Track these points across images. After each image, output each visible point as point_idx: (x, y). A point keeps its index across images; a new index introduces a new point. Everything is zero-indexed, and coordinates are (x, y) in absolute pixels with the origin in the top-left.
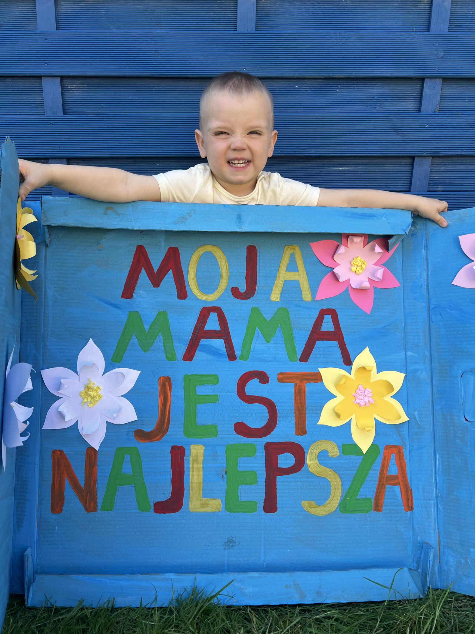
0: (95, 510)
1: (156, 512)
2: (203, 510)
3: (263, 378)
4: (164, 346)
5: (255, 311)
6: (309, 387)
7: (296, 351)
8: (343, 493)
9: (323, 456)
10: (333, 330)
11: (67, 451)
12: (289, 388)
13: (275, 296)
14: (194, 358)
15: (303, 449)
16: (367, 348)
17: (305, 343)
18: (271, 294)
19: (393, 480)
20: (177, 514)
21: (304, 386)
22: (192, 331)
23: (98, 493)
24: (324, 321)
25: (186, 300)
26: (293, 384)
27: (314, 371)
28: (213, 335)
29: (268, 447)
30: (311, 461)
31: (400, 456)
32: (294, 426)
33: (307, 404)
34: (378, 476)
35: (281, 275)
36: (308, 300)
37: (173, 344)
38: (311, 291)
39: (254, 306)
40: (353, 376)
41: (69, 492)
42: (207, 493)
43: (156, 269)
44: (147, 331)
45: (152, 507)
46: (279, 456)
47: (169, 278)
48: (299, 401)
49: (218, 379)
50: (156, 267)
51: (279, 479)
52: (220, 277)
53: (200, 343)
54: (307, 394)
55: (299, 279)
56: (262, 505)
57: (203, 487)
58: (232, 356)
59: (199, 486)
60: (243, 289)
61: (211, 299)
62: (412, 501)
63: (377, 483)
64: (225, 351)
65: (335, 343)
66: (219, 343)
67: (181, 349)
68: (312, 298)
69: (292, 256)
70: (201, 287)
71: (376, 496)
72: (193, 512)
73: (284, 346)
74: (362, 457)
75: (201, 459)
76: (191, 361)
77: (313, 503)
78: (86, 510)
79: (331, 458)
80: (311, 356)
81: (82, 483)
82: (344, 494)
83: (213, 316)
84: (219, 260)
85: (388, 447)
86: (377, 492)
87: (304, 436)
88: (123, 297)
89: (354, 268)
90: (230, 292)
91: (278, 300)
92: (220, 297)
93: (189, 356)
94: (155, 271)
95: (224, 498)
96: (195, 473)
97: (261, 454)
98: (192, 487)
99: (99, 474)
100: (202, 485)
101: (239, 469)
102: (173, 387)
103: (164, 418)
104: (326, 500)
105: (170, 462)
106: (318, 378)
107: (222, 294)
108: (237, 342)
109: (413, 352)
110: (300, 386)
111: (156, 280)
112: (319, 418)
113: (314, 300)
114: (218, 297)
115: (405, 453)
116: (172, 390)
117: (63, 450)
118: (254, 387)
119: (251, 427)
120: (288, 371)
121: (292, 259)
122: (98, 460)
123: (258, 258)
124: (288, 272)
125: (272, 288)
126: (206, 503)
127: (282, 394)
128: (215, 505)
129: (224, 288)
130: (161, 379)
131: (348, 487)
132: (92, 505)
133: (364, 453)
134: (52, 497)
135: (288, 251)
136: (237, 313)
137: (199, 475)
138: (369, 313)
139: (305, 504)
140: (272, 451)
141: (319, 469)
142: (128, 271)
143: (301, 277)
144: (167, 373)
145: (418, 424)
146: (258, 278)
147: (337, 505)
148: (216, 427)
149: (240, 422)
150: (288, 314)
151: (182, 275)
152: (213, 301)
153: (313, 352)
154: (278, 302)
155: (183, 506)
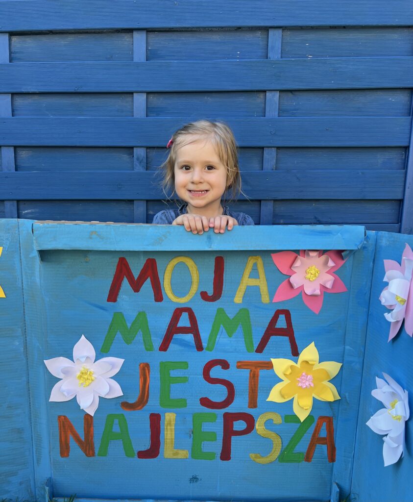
0: (93, 455)
1: (139, 458)
2: (175, 457)
3: (225, 365)
4: (144, 340)
5: (221, 311)
6: (262, 373)
7: (253, 344)
8: (282, 448)
10: (285, 327)
11: (69, 417)
12: (246, 373)
13: (238, 299)
14: (168, 349)
15: (253, 418)
16: (313, 343)
17: (261, 337)
18: (234, 297)
20: (155, 459)
21: (258, 372)
22: (167, 327)
23: (95, 445)
24: (279, 319)
25: (162, 302)
26: (249, 370)
27: (266, 360)
28: (184, 330)
29: (226, 415)
30: (259, 426)
31: (330, 424)
32: (248, 401)
33: (259, 386)
34: (311, 437)
35: (244, 282)
36: (266, 302)
37: (150, 337)
38: (269, 294)
39: (220, 307)
40: (298, 365)
41: (73, 444)
42: (178, 446)
43: (136, 277)
44: (129, 327)
45: (136, 454)
47: (147, 285)
48: (253, 383)
49: (188, 364)
50: (136, 274)
51: (233, 438)
52: (192, 282)
53: (174, 337)
54: (259, 378)
55: (259, 285)
56: (220, 455)
57: (175, 442)
58: (200, 347)
59: (172, 441)
60: (210, 293)
61: (183, 301)
62: (335, 456)
63: (309, 442)
64: (194, 342)
65: (287, 338)
66: (189, 337)
67: (158, 342)
68: (270, 300)
69: (255, 265)
70: (174, 292)
71: (308, 451)
72: (167, 458)
73: (244, 339)
74: (300, 424)
75: (173, 423)
76: (166, 351)
77: (258, 455)
78: (87, 455)
79: (275, 425)
80: (265, 348)
81: (82, 438)
82: (283, 450)
83: (185, 316)
84: (190, 269)
85: (322, 418)
86: (309, 448)
87: (255, 409)
88: (109, 300)
89: (309, 276)
90: (200, 295)
92: (191, 299)
93: (164, 347)
94: (136, 278)
95: (191, 450)
96: (169, 432)
97: (220, 421)
98: (166, 441)
99: (94, 432)
100: (174, 440)
101: (202, 429)
102: (151, 370)
103: (145, 394)
104: (269, 453)
105: (149, 425)
106: (269, 366)
107: (193, 297)
108: (204, 335)
109: (351, 347)
110: (254, 372)
111: (136, 286)
112: (268, 396)
113: (271, 303)
114: (189, 299)
115: (334, 422)
116: (150, 376)
117: (67, 416)
118: (216, 372)
119: (214, 401)
120: (246, 360)
121: (255, 268)
122: (94, 423)
123: (225, 267)
124: (250, 279)
125: (236, 292)
126: (177, 453)
127: (239, 378)
128: (183, 454)
129: (195, 292)
130: (142, 365)
131: (287, 444)
132: (91, 452)
133: (302, 422)
134: (60, 446)
135: (251, 261)
136: (205, 313)
137: (171, 434)
138: (317, 314)
139: (252, 455)
140: (229, 419)
141: (265, 432)
142: (112, 279)
143: (262, 283)
144: (147, 360)
145: (347, 403)
146: (224, 284)
147: (277, 457)
148: (185, 400)
149: (204, 397)
150: (249, 314)
151: (159, 281)
152: (185, 303)
153: (267, 345)
154: (240, 304)
155: (160, 454)
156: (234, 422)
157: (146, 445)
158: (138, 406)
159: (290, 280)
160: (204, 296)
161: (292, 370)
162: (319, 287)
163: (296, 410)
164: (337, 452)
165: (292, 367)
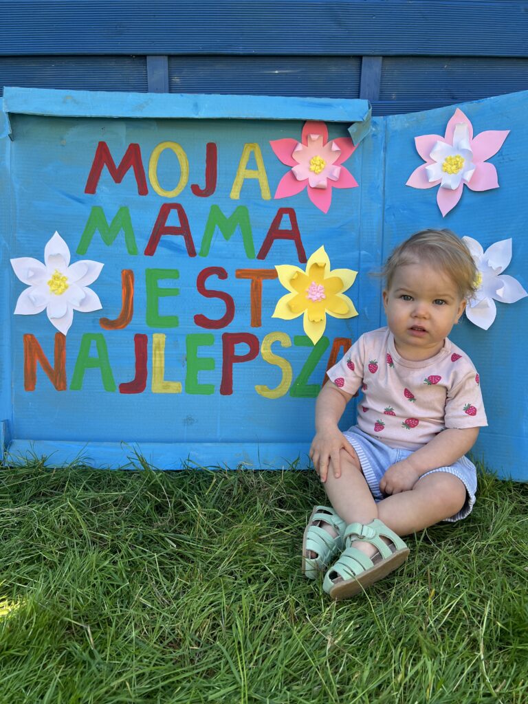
0: (65, 389)
1: (121, 392)
2: (164, 391)
3: (222, 274)
4: (126, 241)
5: (215, 209)
6: (266, 283)
7: (253, 249)
8: (293, 379)
10: (290, 229)
11: (37, 336)
12: (246, 284)
13: (235, 194)
14: (155, 253)
15: (257, 339)
16: (323, 247)
17: (263, 241)
18: (230, 192)
20: (140, 394)
21: (260, 282)
22: (153, 227)
23: (67, 374)
24: (283, 220)
25: (148, 196)
26: (250, 280)
27: (270, 268)
28: (173, 231)
29: (226, 337)
30: (265, 350)
32: (250, 318)
33: (262, 299)
34: (327, 365)
35: (241, 173)
36: (267, 198)
37: (134, 238)
38: (270, 189)
39: (214, 203)
40: (307, 273)
41: (40, 372)
42: (169, 377)
43: (117, 165)
44: (109, 225)
45: (118, 388)
46: (236, 346)
47: (130, 174)
48: (255, 296)
49: (178, 273)
50: (117, 160)
51: (235, 365)
52: (180, 174)
53: (161, 239)
54: (263, 290)
55: (259, 177)
56: (219, 389)
57: (165, 372)
58: (192, 252)
59: (161, 370)
60: (203, 186)
61: (171, 195)
64: (185, 247)
65: (292, 242)
66: (180, 240)
67: (143, 244)
68: (271, 196)
69: (252, 155)
70: (161, 184)
72: (155, 394)
73: (243, 243)
74: (312, 347)
75: (163, 346)
76: (152, 255)
77: (266, 387)
78: (57, 388)
79: (284, 348)
80: (268, 254)
81: (52, 365)
82: (295, 380)
83: (174, 213)
84: (179, 158)
85: (338, 340)
87: (258, 328)
88: (86, 192)
89: (313, 168)
90: (190, 189)
91: (238, 198)
92: (180, 194)
93: (150, 251)
94: (117, 167)
95: (184, 382)
96: (157, 359)
97: (219, 345)
98: (154, 371)
99: (67, 357)
100: (164, 369)
101: (198, 356)
102: (135, 279)
103: (128, 308)
104: (278, 385)
105: (134, 348)
106: (274, 274)
107: (183, 191)
108: (197, 238)
109: (366, 251)
110: (257, 282)
111: (118, 176)
112: (273, 311)
113: (273, 199)
114: (178, 194)
116: (135, 283)
117: (34, 334)
118: (212, 283)
119: (210, 319)
120: (247, 268)
121: (252, 158)
122: (67, 345)
123: (218, 155)
124: (247, 171)
125: (232, 185)
126: (167, 386)
127: (239, 289)
128: (175, 387)
129: (184, 185)
130: (124, 272)
131: (298, 374)
132: (62, 385)
133: (315, 344)
134: (25, 376)
135: (247, 150)
136: (197, 209)
137: (161, 361)
138: (326, 213)
139: (258, 388)
140: (229, 341)
141: (272, 358)
142: (91, 167)
143: (261, 175)
144: (130, 266)
145: (367, 319)
146: (218, 176)
147: (287, 390)
148: (176, 317)
149: (199, 314)
150: (248, 212)
151: (143, 171)
152: (173, 198)
153: (270, 250)
154: (238, 200)
155: (146, 388)
157: (129, 376)
158: (120, 324)
159: (293, 170)
160: (195, 189)
162: (325, 181)
163: (308, 330)
165: (298, 273)
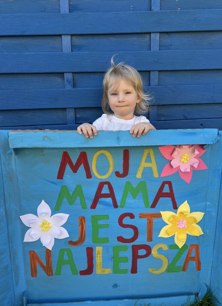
0: (52, 275)
1: (81, 274)
2: (102, 273)
3: (132, 216)
4: (81, 202)
5: (128, 183)
6: (155, 220)
7: (149, 203)
8: (168, 265)
9: (160, 250)
10: (169, 192)
11: (36, 251)
12: (145, 221)
13: (139, 176)
14: (96, 208)
15: (150, 247)
16: (186, 201)
17: (154, 198)
18: (136, 174)
19: (193, 259)
20: (91, 275)
21: (152, 220)
22: (95, 194)
23: (53, 268)
24: (165, 187)
25: (91, 179)
26: (147, 219)
27: (158, 212)
28: (106, 196)
29: (133, 247)
30: (154, 252)
31: (197, 249)
32: (147, 238)
33: (153, 228)
34: (186, 257)
35: (142, 165)
36: (156, 177)
37: (85, 200)
38: (158, 172)
39: (128, 181)
40: (177, 215)
41: (39, 268)
42: (104, 266)
44: (71, 195)
45: (79, 273)
47: (82, 168)
48: (149, 227)
49: (109, 217)
50: (74, 161)
51: (139, 260)
52: (109, 166)
53: (99, 200)
54: (153, 223)
55: (152, 166)
56: (130, 271)
57: (102, 264)
58: (116, 206)
59: (101, 264)
60: (121, 172)
61: (104, 178)
62: (200, 267)
63: (185, 260)
64: (112, 204)
65: (170, 199)
66: (109, 200)
67: (89, 203)
68: (159, 176)
69: (149, 154)
70: (98, 172)
71: (184, 265)
72: (98, 274)
73: (143, 200)
74: (179, 250)
75: (101, 252)
76: (95, 209)
77: (154, 269)
78: (48, 275)
79: (164, 251)
80: (157, 205)
81: (45, 264)
83: (106, 187)
84: (108, 158)
85: (192, 245)
86: (184, 264)
87: (151, 242)
89: (182, 160)
90: (115, 174)
92: (109, 177)
93: (93, 206)
94: (74, 164)
95: (112, 268)
96: (98, 259)
97: (130, 250)
98: (97, 264)
99: (52, 261)
100: (102, 263)
101: (119, 256)
102: (86, 221)
103: (82, 235)
104: (161, 268)
105: (86, 254)
106: (160, 216)
107: (110, 175)
108: (118, 198)
109: (210, 202)
110: (150, 220)
111: (75, 169)
112: (159, 234)
113: (159, 177)
115: (200, 248)
116: (86, 223)
117: (34, 250)
118: (127, 221)
119: (125, 238)
120: (145, 213)
121: (149, 156)
122: (52, 254)
123: (130, 156)
124: (146, 163)
125: (137, 171)
126: (104, 271)
127: (141, 224)
128: (108, 271)
129: (111, 172)
130: (80, 218)
131: (171, 262)
132: (51, 273)
133: (180, 248)
134: (31, 270)
135: (146, 152)
136: (118, 184)
137: (100, 259)
138: (189, 183)
139: (150, 270)
140: (135, 249)
141: (157, 256)
142: (59, 165)
143: (153, 165)
144: (83, 215)
145: (208, 236)
146: (130, 166)
147: (165, 270)
148: (108, 239)
149: (120, 236)
150: (146, 184)
151: (89, 166)
152: (105, 179)
153: (157, 204)
154: (140, 178)
155: (93, 272)
156: (139, 250)
157: (85, 267)
158: (79, 243)
159: (171, 163)
160: (117, 174)
161: (173, 218)
162: (189, 167)
163: (177, 242)
164: (202, 264)
165: (173, 216)
